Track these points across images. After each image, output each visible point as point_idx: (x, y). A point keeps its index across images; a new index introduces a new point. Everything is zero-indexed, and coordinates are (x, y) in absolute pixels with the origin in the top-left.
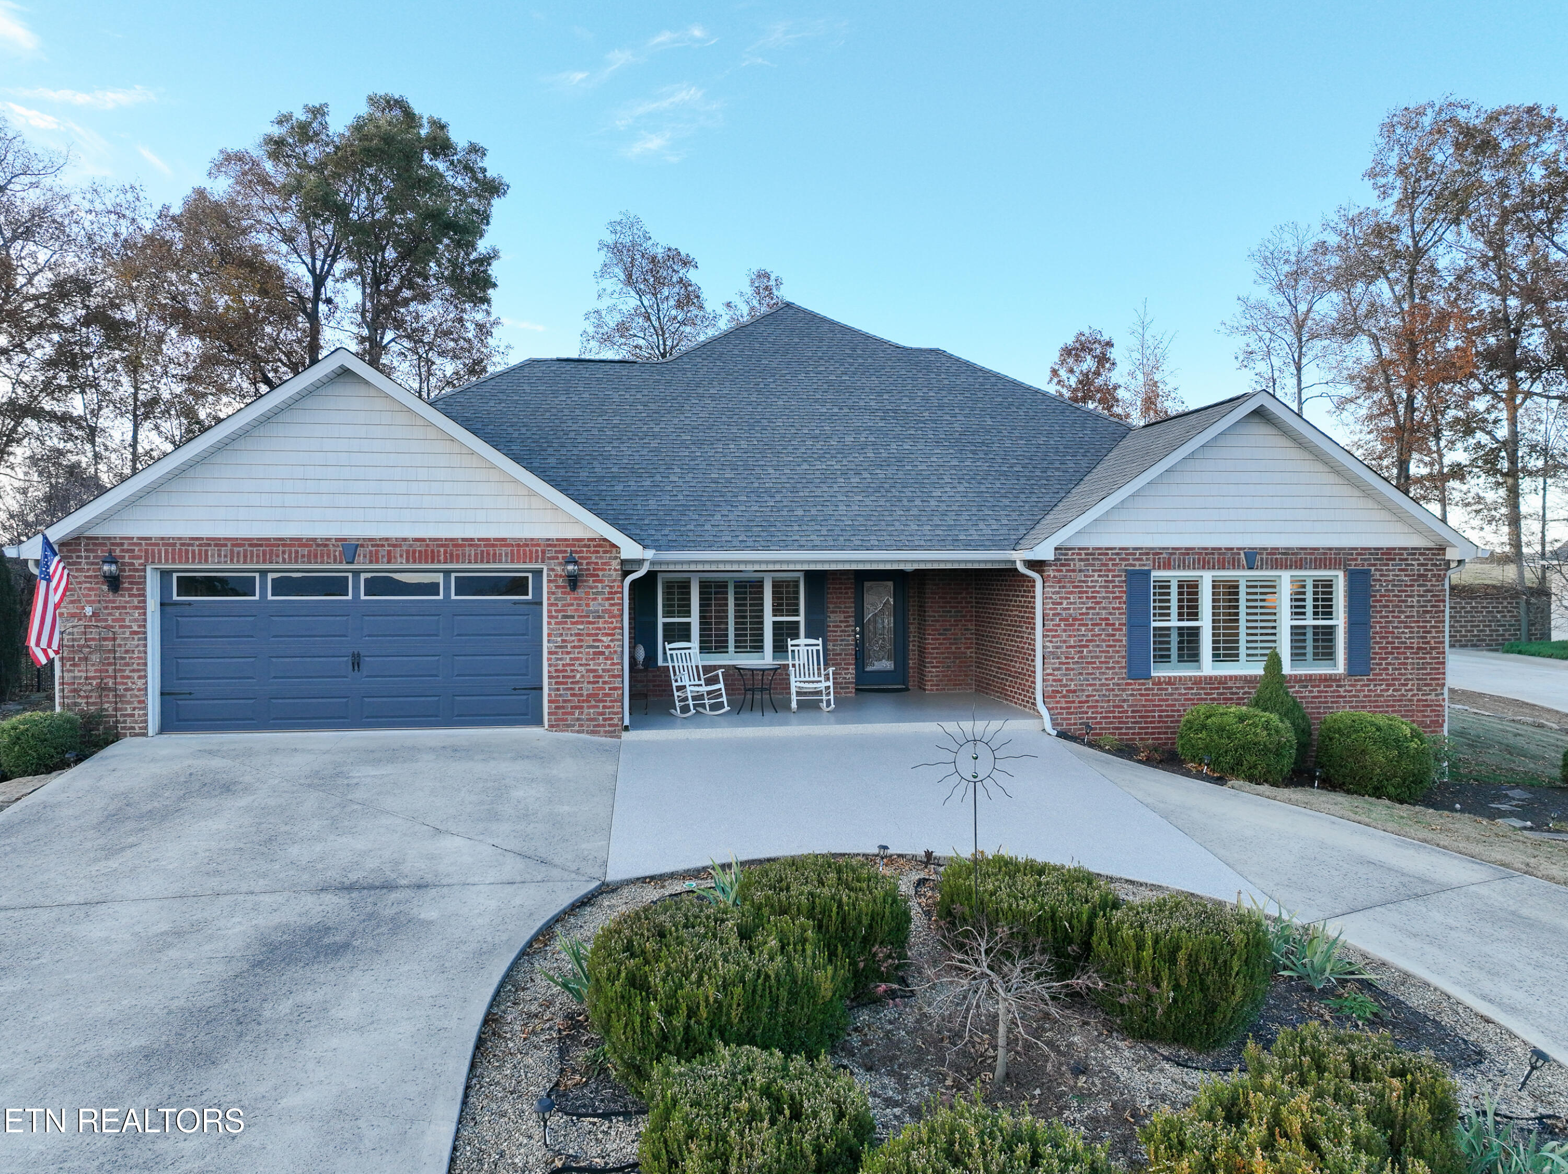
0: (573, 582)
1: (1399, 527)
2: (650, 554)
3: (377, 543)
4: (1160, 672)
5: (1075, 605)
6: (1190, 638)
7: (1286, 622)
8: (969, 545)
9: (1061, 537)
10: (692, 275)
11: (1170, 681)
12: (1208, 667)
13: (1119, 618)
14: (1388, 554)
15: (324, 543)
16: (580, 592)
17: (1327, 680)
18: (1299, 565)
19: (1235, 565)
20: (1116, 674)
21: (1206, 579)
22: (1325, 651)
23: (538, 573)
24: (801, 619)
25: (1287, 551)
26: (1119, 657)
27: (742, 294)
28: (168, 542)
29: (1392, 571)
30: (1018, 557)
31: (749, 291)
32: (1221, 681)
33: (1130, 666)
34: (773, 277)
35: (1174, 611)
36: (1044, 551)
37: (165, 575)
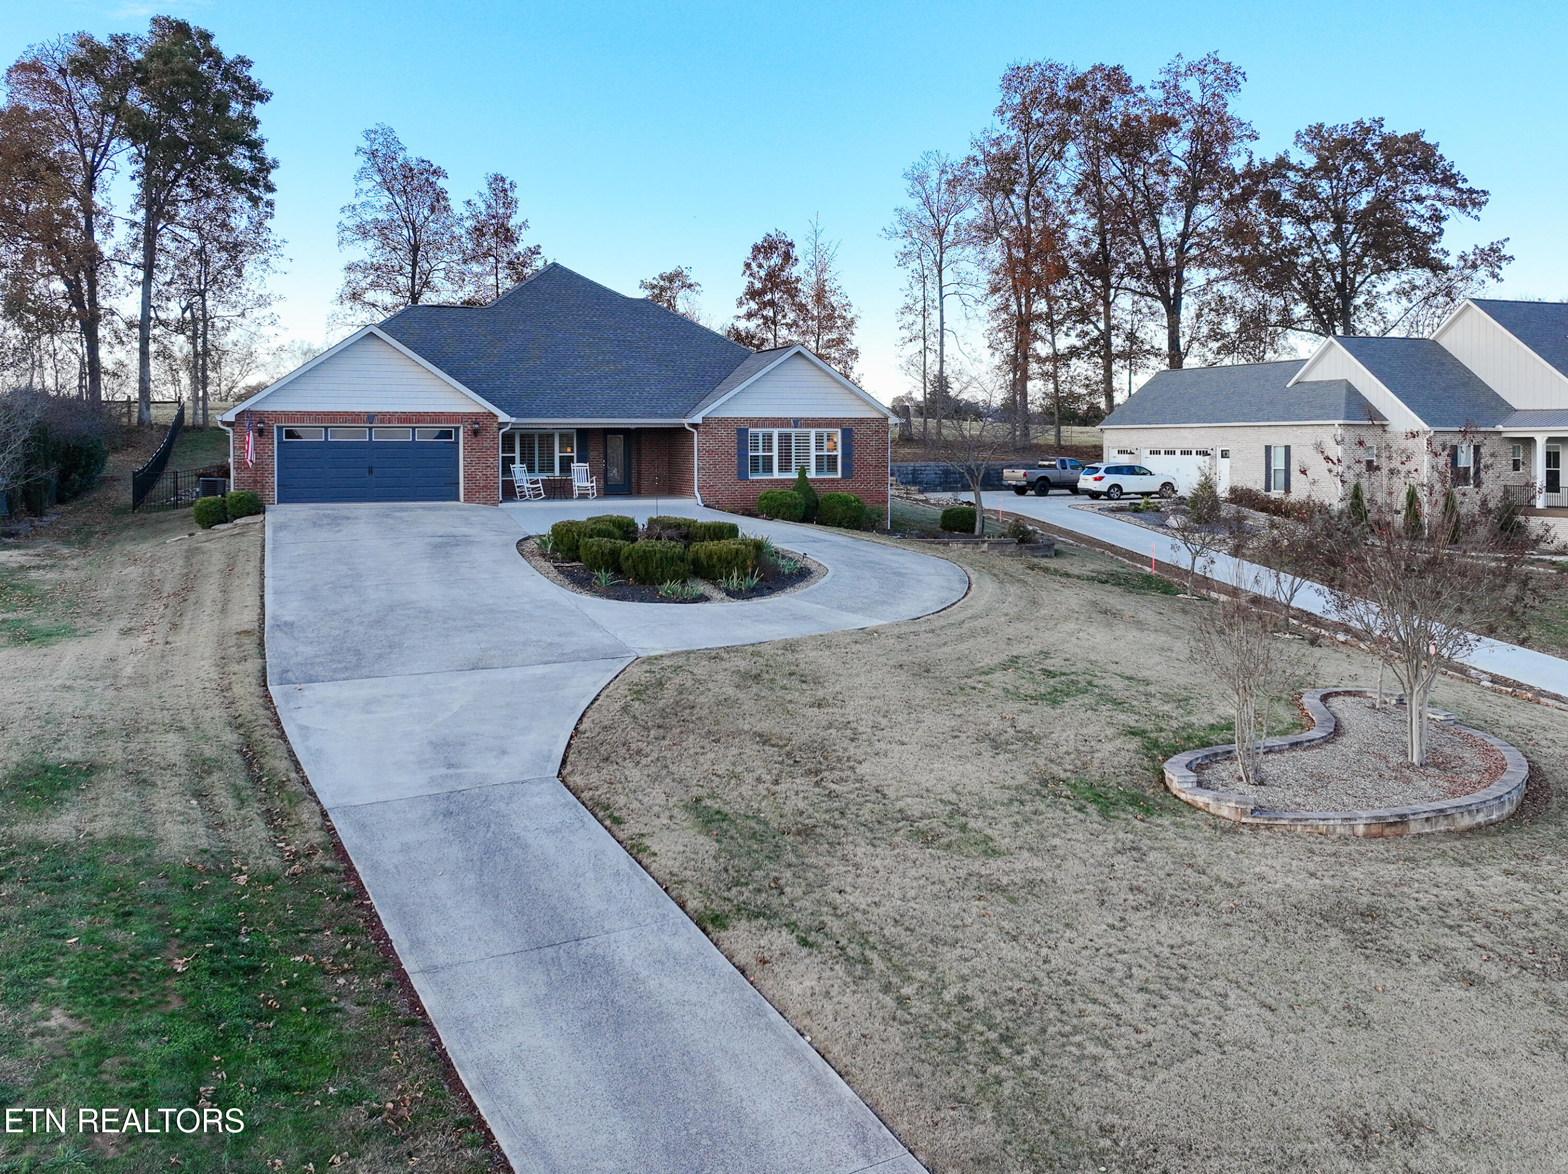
0: (476, 433)
1: (867, 408)
2: (513, 420)
3: (384, 414)
4: (753, 477)
5: (712, 445)
6: (768, 460)
7: (813, 453)
8: (662, 416)
9: (704, 413)
10: (441, 183)
11: (758, 481)
12: (776, 475)
13: (734, 451)
14: (861, 421)
15: (359, 414)
16: (479, 438)
17: (833, 480)
18: (819, 426)
19: (789, 426)
20: (731, 478)
21: (776, 432)
22: (832, 467)
23: (457, 429)
24: (575, 454)
25: (813, 419)
26: (734, 470)
27: (481, 195)
28: (285, 413)
29: (863, 428)
30: (686, 422)
31: (486, 190)
32: (783, 481)
33: (739, 473)
34: (508, 182)
35: (761, 448)
36: (698, 419)
37: (280, 429)
